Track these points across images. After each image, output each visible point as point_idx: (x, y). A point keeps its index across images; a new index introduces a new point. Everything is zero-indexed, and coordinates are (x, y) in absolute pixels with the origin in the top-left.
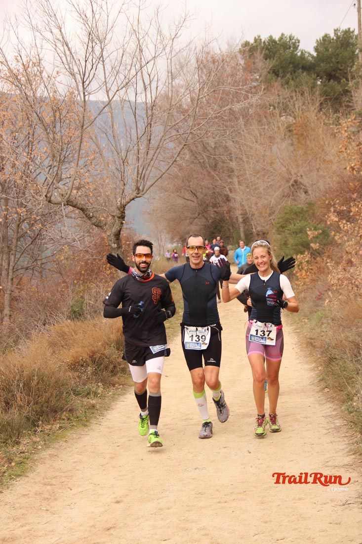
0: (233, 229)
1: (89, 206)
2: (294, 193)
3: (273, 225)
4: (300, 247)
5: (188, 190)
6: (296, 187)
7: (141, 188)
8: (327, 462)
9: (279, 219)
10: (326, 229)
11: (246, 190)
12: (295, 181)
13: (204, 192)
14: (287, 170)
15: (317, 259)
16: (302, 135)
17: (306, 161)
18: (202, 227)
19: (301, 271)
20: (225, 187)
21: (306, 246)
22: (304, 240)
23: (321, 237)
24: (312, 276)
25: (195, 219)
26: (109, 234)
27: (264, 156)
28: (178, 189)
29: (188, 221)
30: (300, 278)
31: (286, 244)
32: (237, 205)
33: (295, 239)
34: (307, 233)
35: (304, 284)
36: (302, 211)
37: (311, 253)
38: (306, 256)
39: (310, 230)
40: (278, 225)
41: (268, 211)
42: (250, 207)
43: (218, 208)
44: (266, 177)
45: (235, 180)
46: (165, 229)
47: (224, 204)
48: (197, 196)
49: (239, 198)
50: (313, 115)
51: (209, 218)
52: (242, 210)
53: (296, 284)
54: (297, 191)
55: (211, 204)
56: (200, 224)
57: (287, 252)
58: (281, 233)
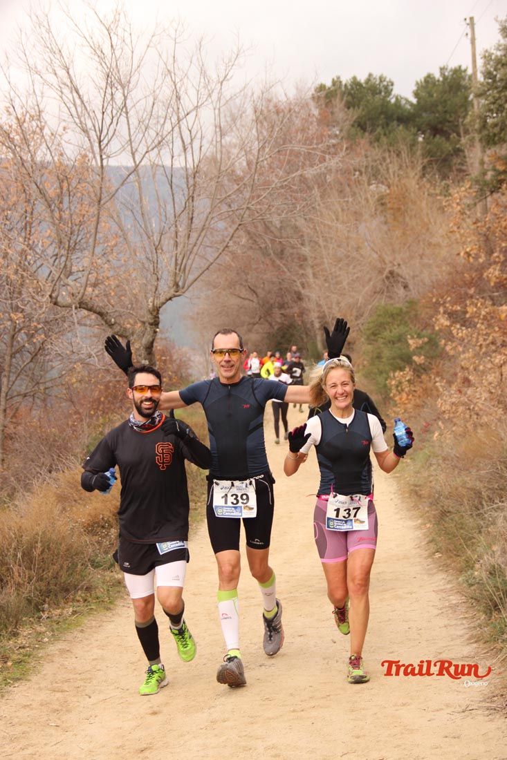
0: (307, 337)
1: (110, 310)
2: (390, 288)
3: (361, 331)
4: (399, 361)
5: (245, 286)
6: (392, 280)
7: (180, 284)
8: (440, 653)
9: (369, 323)
10: (434, 336)
11: (323, 285)
12: (390, 271)
13: (266, 288)
14: (380, 257)
15: (422, 377)
16: (399, 209)
17: (405, 244)
18: (264, 335)
19: (400, 393)
20: (295, 281)
21: (407, 359)
22: (404, 351)
23: (427, 347)
24: (415, 400)
25: (254, 324)
26: (137, 347)
27: (348, 238)
28: (232, 285)
29: (245, 328)
30: (400, 403)
31: (379, 357)
32: (312, 306)
33: (392, 351)
34: (407, 342)
35: (405, 411)
36: (400, 313)
37: (414, 370)
38: (407, 373)
39: (412, 338)
40: (368, 332)
41: (355, 313)
42: (330, 308)
43: (285, 310)
44: (351, 267)
45: (309, 271)
47: (295, 304)
48: (258, 294)
49: (314, 296)
50: (414, 182)
51: (274, 324)
52: (319, 311)
53: (394, 412)
54: (393, 286)
55: (277, 305)
56: (262, 331)
57: (381, 367)
58: (373, 342)
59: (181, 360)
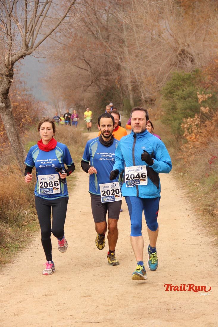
0: (123, 96)
2: (181, 61)
3: (161, 91)
4: (189, 111)
5: (82, 60)
6: (183, 56)
9: (167, 85)
10: (214, 94)
12: (182, 50)
13: (97, 61)
14: (175, 39)
15: (206, 123)
17: (193, 31)
18: (94, 94)
19: (190, 134)
20: (116, 57)
22: (193, 104)
23: (211, 101)
24: (202, 139)
25: (89, 86)
28: (73, 58)
29: (82, 88)
30: (190, 141)
31: (174, 109)
32: (127, 74)
33: (183, 103)
34: (197, 97)
35: (194, 147)
36: (189, 78)
37: (201, 117)
38: (196, 120)
39: (201, 93)
40: (166, 92)
41: (156, 79)
42: (139, 75)
43: (109, 76)
44: (155, 46)
45: (126, 49)
46: (62, 96)
47: (116, 73)
48: (92, 66)
49: (129, 67)
51: (101, 86)
52: (131, 78)
53: (186, 147)
54: (184, 60)
55: (103, 73)
56: (93, 91)
57: (175, 116)
58: (170, 98)
59: (37, 109)
